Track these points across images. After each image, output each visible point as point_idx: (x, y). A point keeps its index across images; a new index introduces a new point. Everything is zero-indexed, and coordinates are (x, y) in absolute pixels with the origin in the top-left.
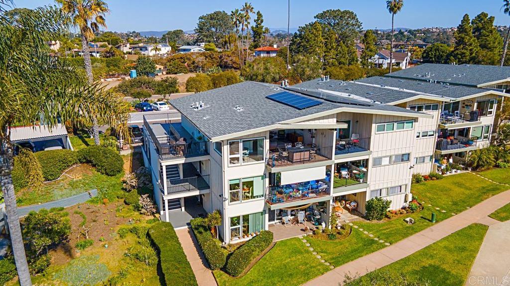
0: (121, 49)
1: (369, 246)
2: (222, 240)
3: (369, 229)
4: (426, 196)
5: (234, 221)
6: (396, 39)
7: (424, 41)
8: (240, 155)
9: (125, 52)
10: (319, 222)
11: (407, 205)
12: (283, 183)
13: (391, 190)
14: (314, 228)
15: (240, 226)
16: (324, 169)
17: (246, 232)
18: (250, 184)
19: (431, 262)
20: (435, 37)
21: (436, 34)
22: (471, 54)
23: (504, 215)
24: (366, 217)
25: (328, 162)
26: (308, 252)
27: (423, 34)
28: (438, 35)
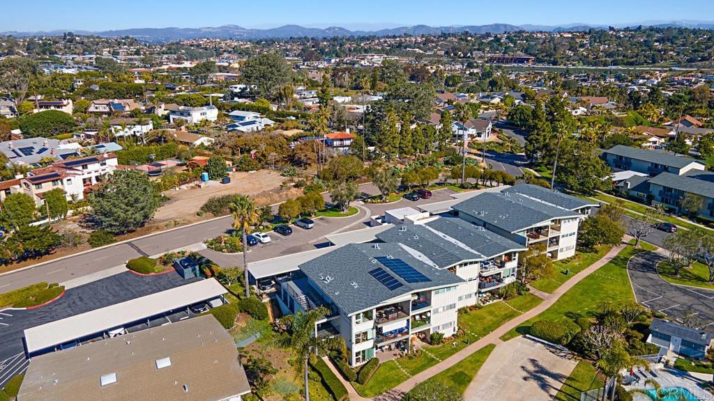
0: (156, 112)
1: (432, 362)
2: (350, 364)
3: (431, 351)
4: (468, 325)
5: (357, 354)
6: (491, 48)
7: (526, 52)
8: (361, 319)
9: (160, 115)
10: (403, 349)
11: (455, 333)
12: (384, 331)
13: (445, 326)
14: (400, 352)
15: (361, 356)
16: (406, 322)
17: (364, 359)
18: (365, 333)
19: (460, 370)
20: (539, 47)
21: (541, 41)
22: (545, 140)
23: (507, 337)
24: (430, 344)
25: (408, 318)
26: (398, 368)
27: (525, 42)
28: (544, 42)
